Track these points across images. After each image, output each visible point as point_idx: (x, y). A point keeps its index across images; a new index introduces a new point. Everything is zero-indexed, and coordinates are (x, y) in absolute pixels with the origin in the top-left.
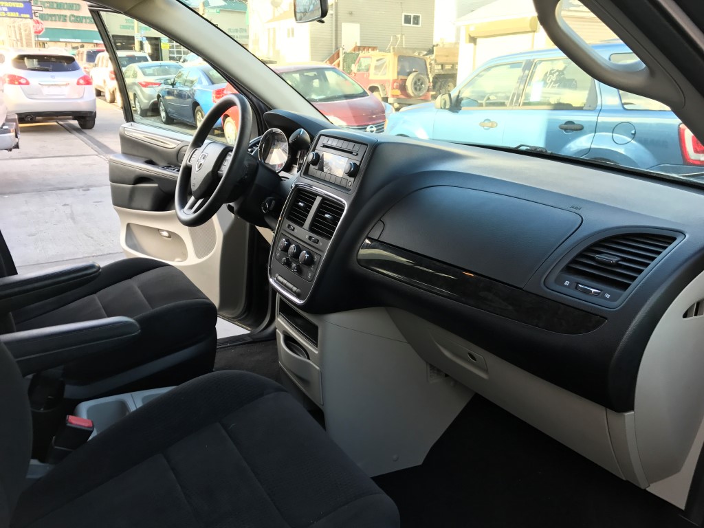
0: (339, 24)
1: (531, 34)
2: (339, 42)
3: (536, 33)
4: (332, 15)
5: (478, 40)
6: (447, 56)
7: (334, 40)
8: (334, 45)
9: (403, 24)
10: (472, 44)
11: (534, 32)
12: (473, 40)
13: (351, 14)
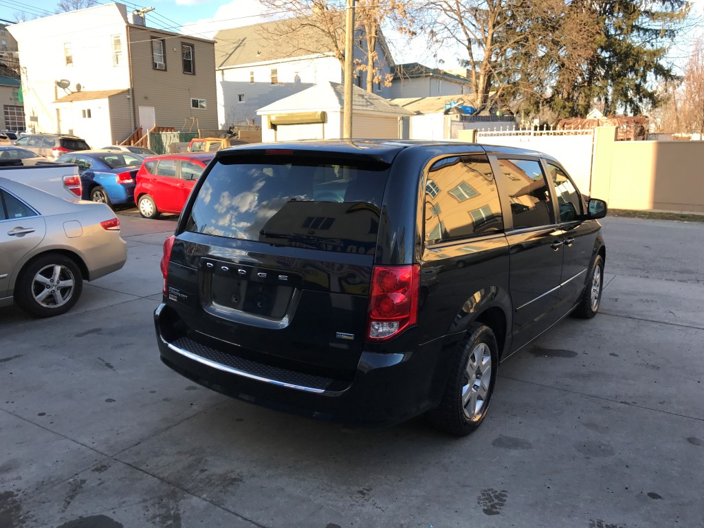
0: (136, 107)
1: (321, 125)
2: (137, 123)
3: (325, 124)
4: (129, 99)
5: (278, 127)
6: (248, 138)
7: (132, 120)
8: (133, 125)
9: (192, 108)
10: (273, 130)
11: (323, 122)
12: (274, 126)
13: (146, 98)
